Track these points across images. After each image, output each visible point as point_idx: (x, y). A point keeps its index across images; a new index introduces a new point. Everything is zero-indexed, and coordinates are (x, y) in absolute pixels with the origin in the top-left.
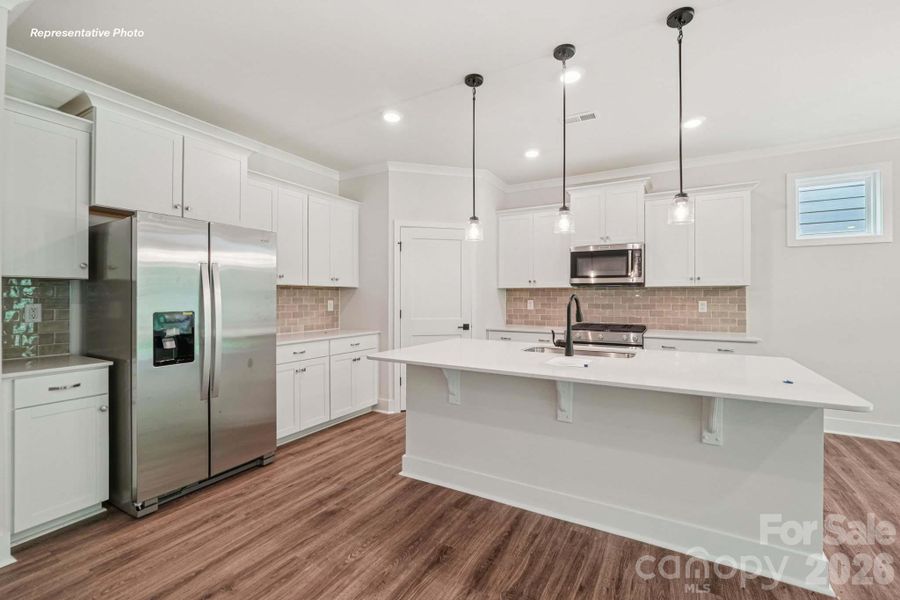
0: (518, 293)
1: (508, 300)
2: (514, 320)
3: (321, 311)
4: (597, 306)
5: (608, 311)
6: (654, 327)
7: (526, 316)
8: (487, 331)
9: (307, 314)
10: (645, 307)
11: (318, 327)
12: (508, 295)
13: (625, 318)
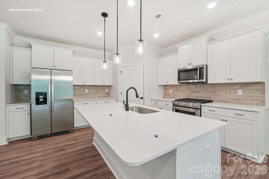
0: (167, 86)
1: (164, 89)
2: (166, 96)
3: (104, 92)
4: (193, 92)
5: (197, 94)
6: (216, 101)
7: (170, 95)
8: (151, 100)
9: (98, 93)
10: (212, 92)
11: (102, 97)
12: (164, 87)
13: (204, 97)
